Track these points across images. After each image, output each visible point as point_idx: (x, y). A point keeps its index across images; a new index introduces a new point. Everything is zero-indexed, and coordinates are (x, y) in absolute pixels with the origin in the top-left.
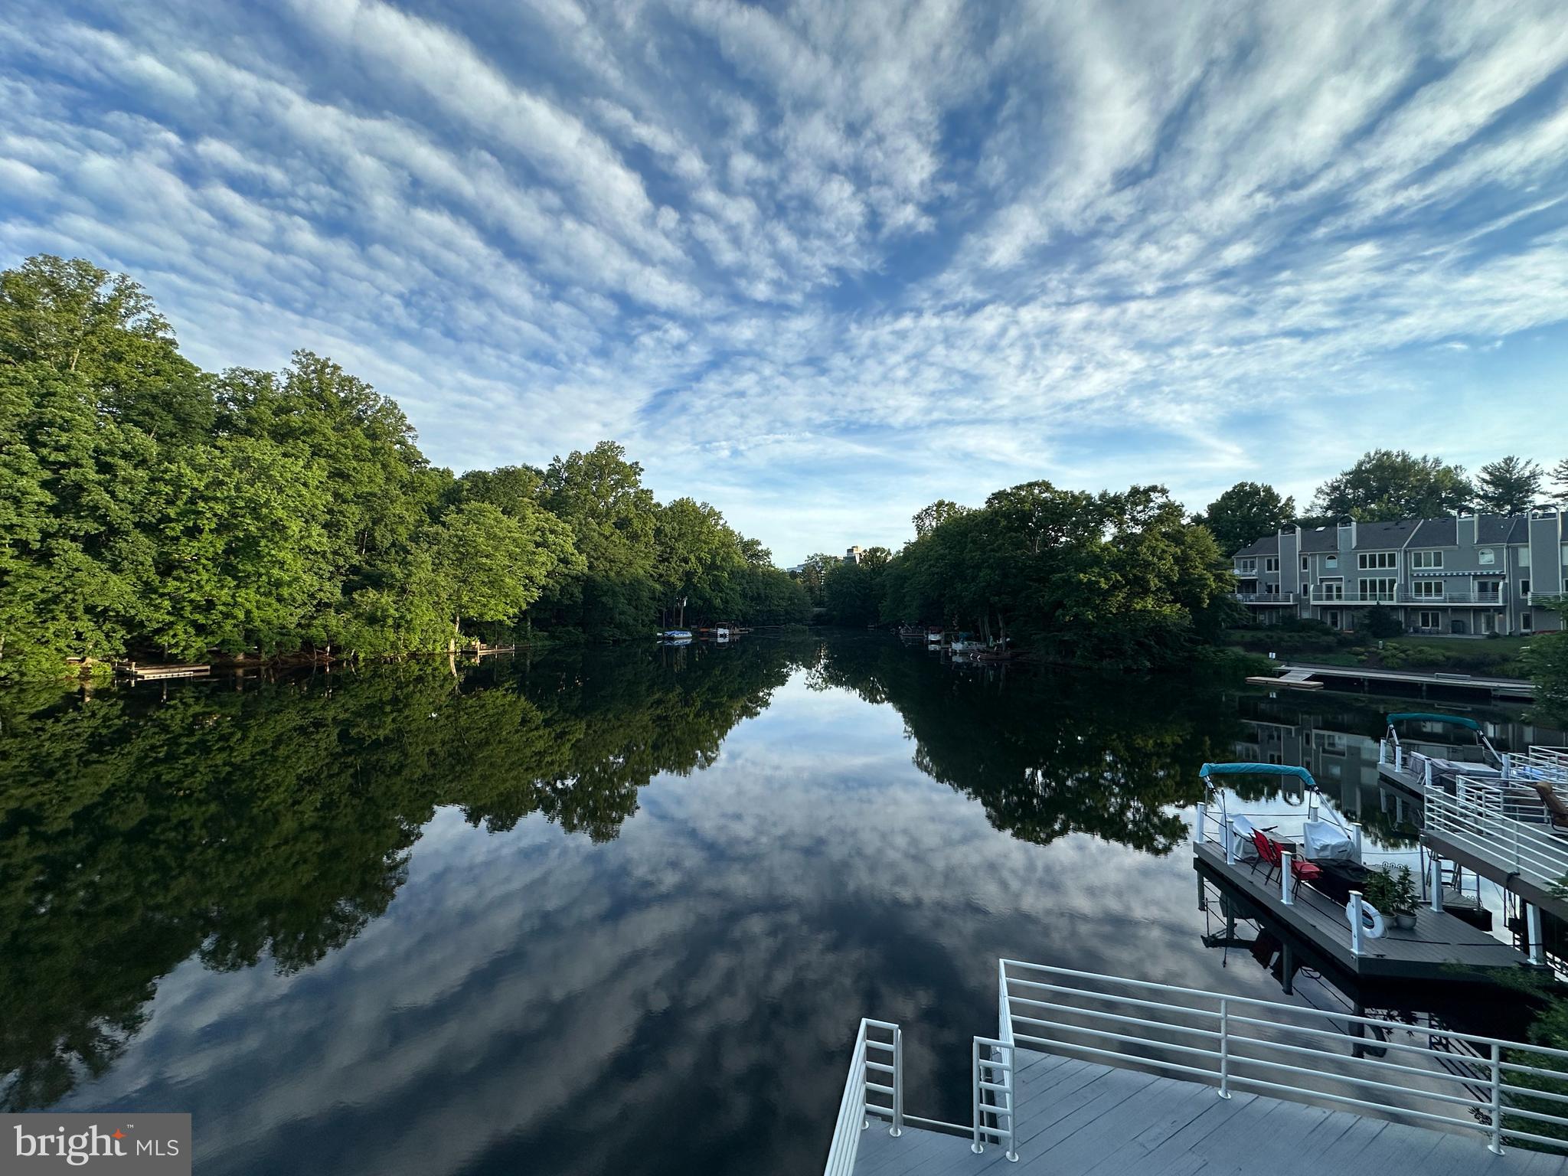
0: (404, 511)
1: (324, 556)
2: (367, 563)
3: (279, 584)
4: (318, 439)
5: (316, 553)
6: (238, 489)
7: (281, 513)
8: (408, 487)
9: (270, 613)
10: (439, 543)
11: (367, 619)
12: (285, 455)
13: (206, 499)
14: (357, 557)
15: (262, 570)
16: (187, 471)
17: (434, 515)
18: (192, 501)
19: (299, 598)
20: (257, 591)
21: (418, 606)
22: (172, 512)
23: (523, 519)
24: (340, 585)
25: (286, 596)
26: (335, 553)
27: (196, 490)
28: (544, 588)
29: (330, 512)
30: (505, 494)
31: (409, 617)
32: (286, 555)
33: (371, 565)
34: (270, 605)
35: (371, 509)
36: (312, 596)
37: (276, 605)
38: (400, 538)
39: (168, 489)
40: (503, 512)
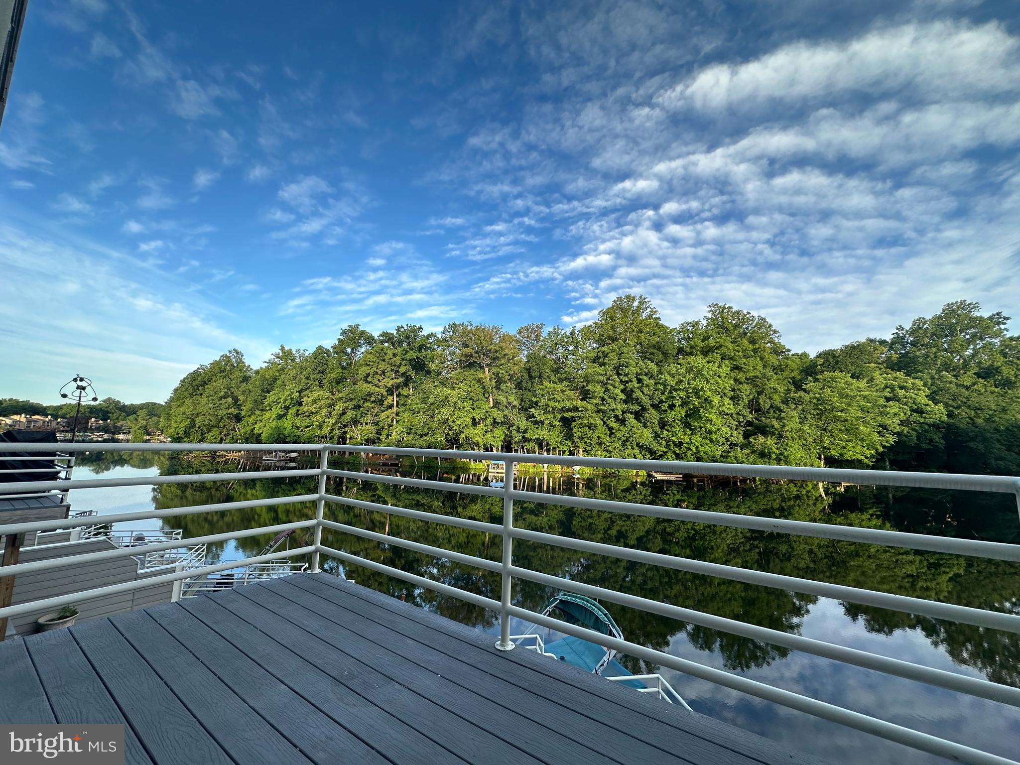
0: (777, 385)
1: (732, 416)
2: (756, 419)
3: (710, 432)
4: (724, 350)
5: (728, 414)
6: (689, 384)
7: (709, 394)
8: (778, 369)
9: (707, 449)
10: (802, 404)
11: (759, 454)
12: (708, 362)
13: (676, 390)
14: (750, 416)
15: (702, 425)
16: (668, 377)
17: (798, 385)
18: (670, 392)
19: (721, 440)
20: (701, 437)
21: (791, 447)
22: (663, 398)
23: (871, 380)
24: (742, 433)
25: (714, 439)
26: (738, 414)
27: (672, 386)
28: (899, 434)
29: (733, 390)
30: (852, 363)
31: (786, 454)
32: (712, 416)
33: (759, 421)
34: (707, 444)
35: (756, 386)
36: (727, 439)
37: (710, 444)
38: (775, 402)
39: (661, 387)
40: (852, 377)
